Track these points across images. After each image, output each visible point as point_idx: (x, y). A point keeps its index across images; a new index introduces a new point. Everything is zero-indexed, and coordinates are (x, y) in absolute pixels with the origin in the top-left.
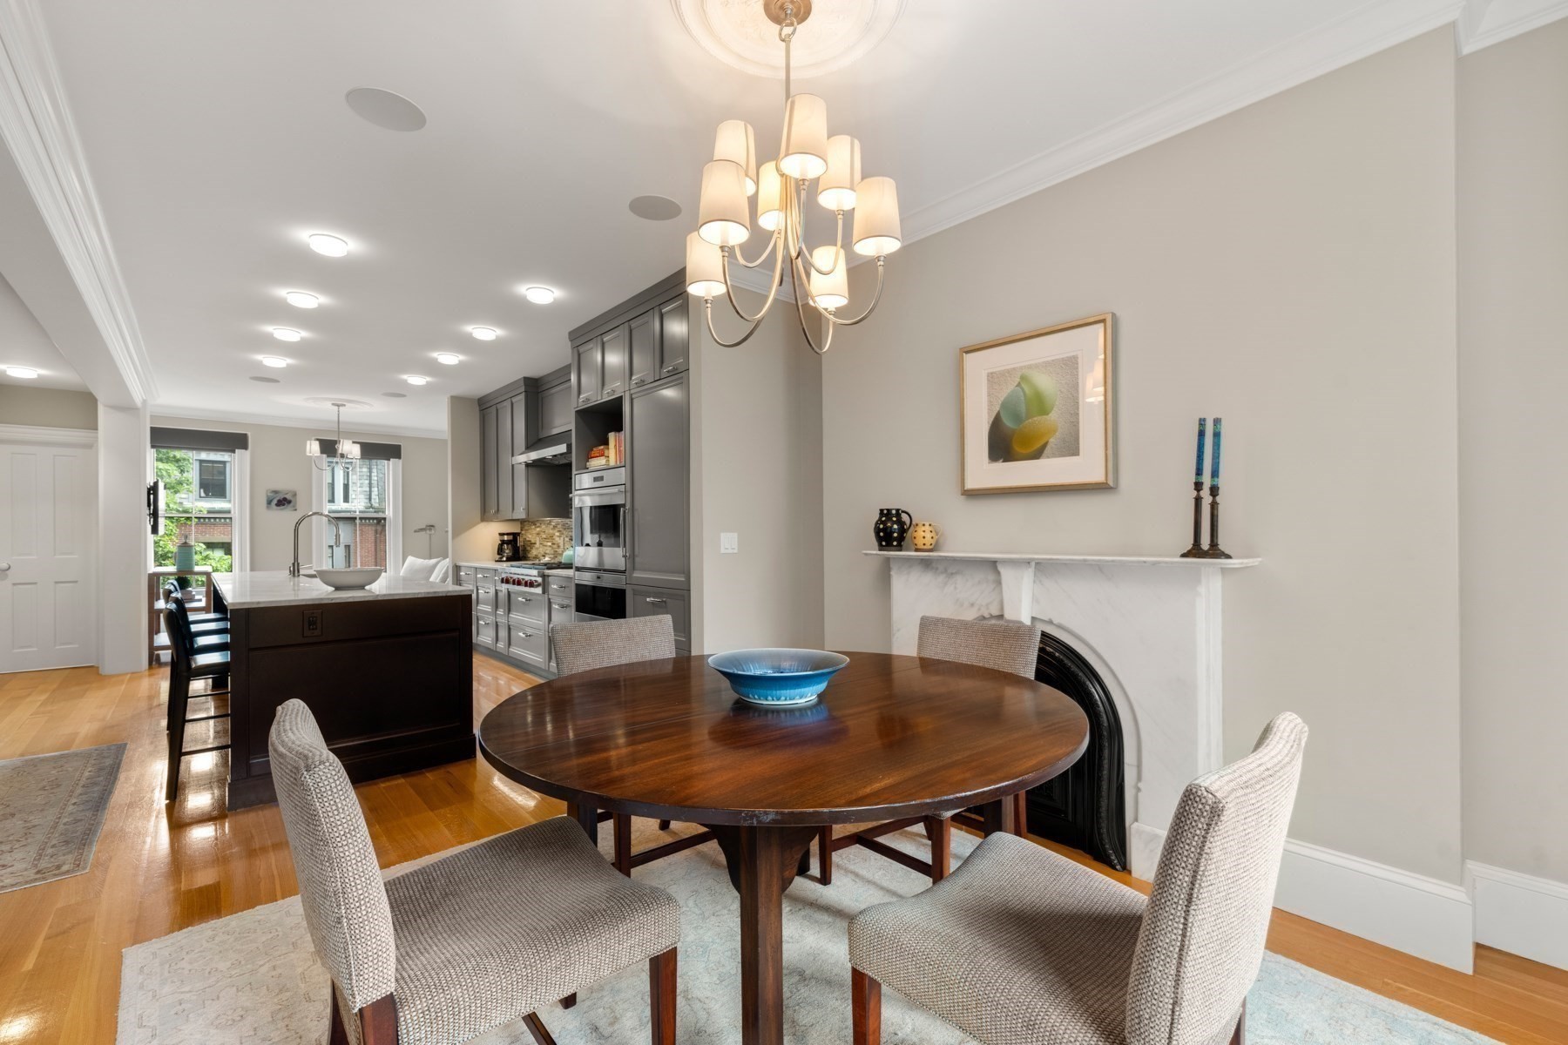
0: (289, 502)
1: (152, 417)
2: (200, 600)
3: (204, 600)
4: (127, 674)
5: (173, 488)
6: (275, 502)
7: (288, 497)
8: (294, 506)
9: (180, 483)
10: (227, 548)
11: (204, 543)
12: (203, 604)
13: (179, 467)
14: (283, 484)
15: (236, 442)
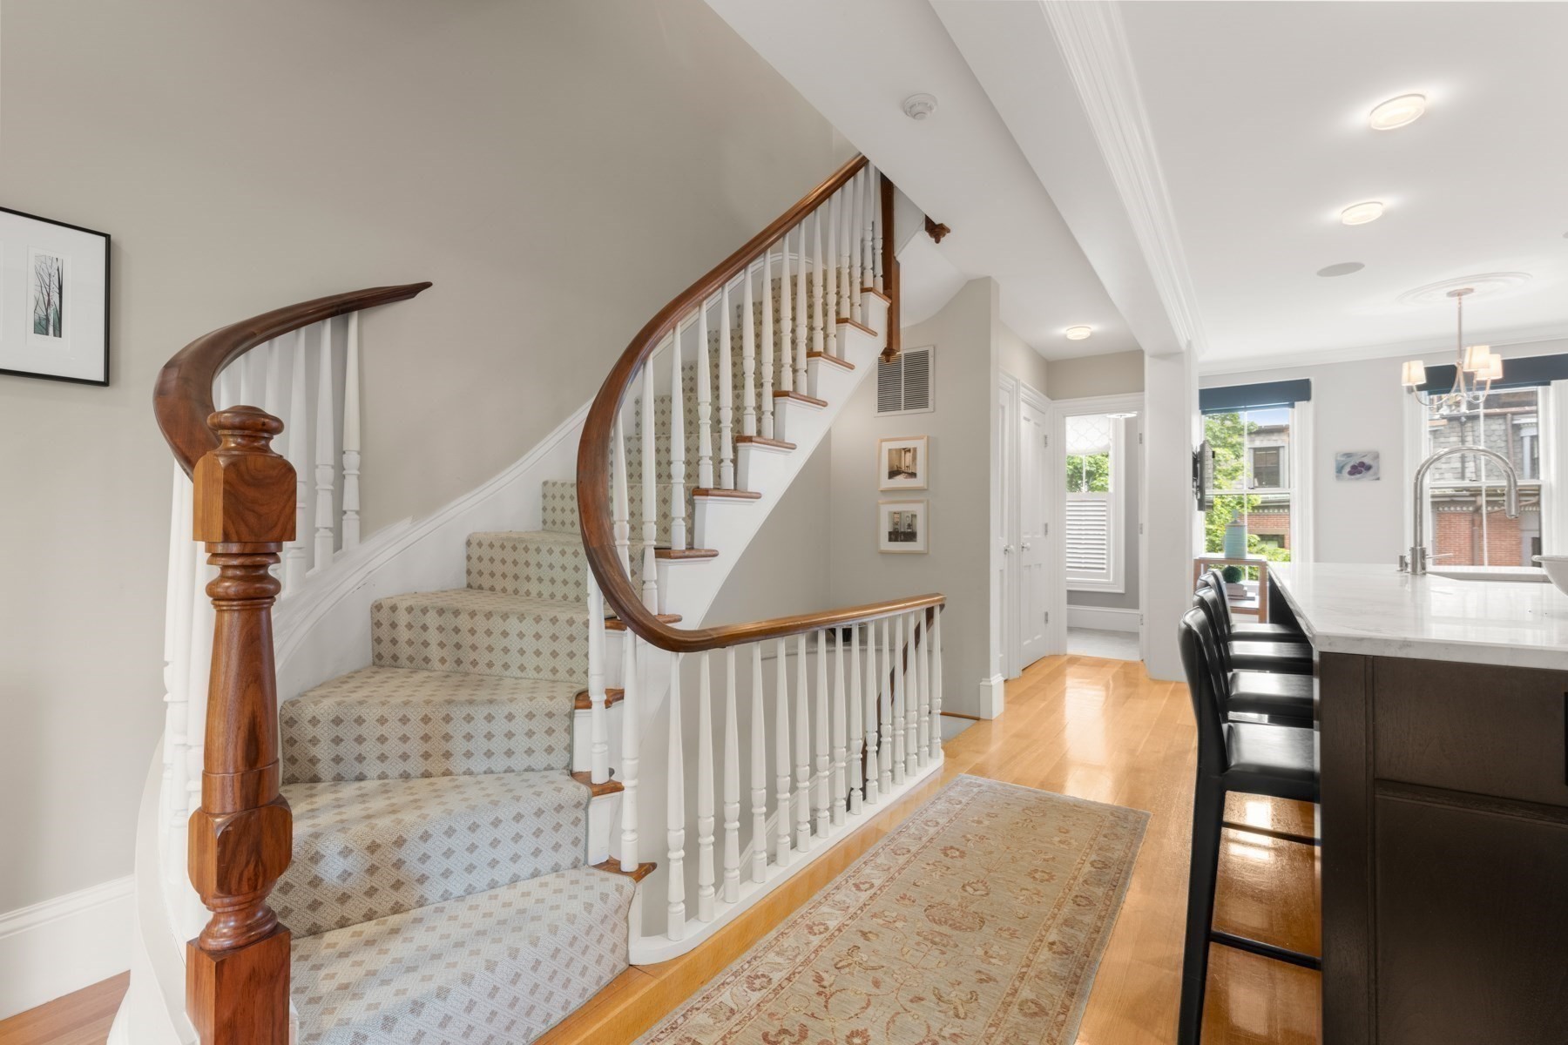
0: (1368, 468)
1: (1202, 379)
2: (1252, 599)
3: (1257, 598)
4: (1171, 682)
5: (1230, 474)
6: (1348, 469)
7: (1367, 461)
8: (1376, 474)
9: (1236, 470)
10: (1280, 540)
11: (1260, 536)
12: (1255, 604)
13: (1234, 452)
14: (1359, 444)
15: (1296, 391)
